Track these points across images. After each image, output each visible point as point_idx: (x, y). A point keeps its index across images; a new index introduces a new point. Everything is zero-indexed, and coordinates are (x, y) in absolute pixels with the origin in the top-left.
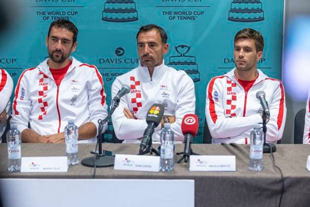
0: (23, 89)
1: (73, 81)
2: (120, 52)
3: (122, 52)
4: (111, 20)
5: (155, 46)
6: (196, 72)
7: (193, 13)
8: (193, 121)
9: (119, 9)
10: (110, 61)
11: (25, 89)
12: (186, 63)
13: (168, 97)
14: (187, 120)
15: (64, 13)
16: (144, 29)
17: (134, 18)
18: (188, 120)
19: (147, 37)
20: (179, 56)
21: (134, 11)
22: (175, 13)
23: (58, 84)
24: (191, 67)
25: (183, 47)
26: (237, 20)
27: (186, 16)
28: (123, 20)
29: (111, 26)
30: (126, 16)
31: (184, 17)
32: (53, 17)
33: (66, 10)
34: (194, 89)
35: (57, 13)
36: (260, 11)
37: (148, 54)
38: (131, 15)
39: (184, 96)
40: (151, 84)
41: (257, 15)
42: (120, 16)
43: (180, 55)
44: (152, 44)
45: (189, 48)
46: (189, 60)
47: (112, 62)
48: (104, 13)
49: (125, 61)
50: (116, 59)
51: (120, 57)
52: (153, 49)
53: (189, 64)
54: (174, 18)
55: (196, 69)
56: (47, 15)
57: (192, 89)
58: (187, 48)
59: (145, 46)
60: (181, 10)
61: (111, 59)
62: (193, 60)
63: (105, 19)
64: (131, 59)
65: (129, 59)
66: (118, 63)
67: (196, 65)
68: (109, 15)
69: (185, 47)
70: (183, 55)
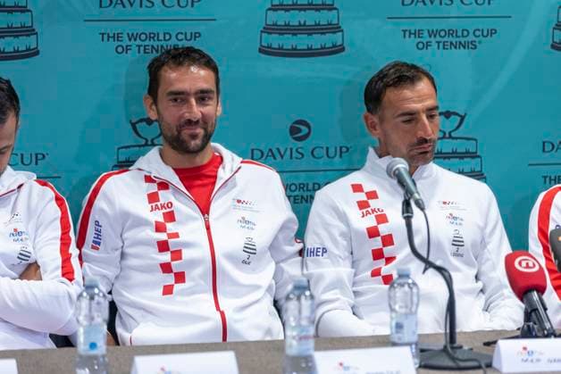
0: (97, 223)
1: (239, 201)
2: (300, 131)
4: (281, 53)
6: (479, 175)
7: (471, 32)
9: (300, 25)
10: (277, 155)
11: (103, 222)
13: (460, 223)
15: (167, 37)
17: (334, 46)
20: (440, 139)
21: (335, 28)
22: (432, 33)
23: (205, 210)
25: (447, 115)
27: (455, 40)
28: (310, 53)
29: (280, 67)
30: (317, 41)
31: (451, 43)
32: (139, 46)
33: (173, 28)
35: (152, 36)
38: (328, 40)
42: (302, 42)
43: (442, 135)
44: (431, 114)
45: (462, 118)
46: (461, 146)
47: (282, 157)
48: (264, 35)
49: (312, 153)
50: (291, 149)
51: (300, 144)
53: (462, 158)
54: (427, 45)
55: (478, 169)
56: (126, 42)
58: (459, 118)
59: (417, 120)
60: (446, 25)
61: (278, 149)
62: (471, 147)
63: (266, 51)
64: (327, 148)
65: (322, 148)
66: (297, 158)
67: (479, 159)
68: (275, 40)
69: (453, 117)
70: (447, 135)
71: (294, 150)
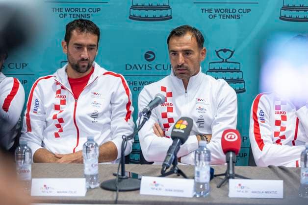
0: (37, 100)
1: (95, 93)
2: (150, 56)
3: (152, 56)
4: (140, 19)
5: (190, 54)
6: (240, 81)
7: (237, 10)
8: (235, 137)
9: (149, 6)
10: (138, 67)
11: (39, 100)
12: (228, 70)
13: (204, 112)
14: (227, 136)
15: (84, 10)
16: (177, 33)
17: (167, 16)
18: (229, 137)
19: (181, 45)
20: (220, 62)
21: (167, 8)
22: (216, 11)
23: (76, 97)
24: (235, 75)
25: (225, 51)
26: (290, 19)
27: (228, 14)
28: (154, 19)
29: (140, 26)
30: (158, 13)
32: (71, 14)
34: (236, 101)
35: (77, 10)
37: (183, 64)
39: (224, 110)
40: (186, 97)
43: (221, 60)
44: (187, 52)
45: (233, 53)
46: (232, 66)
47: (141, 68)
48: (132, 10)
49: (156, 67)
50: (145, 65)
52: (188, 58)
53: (232, 72)
54: (215, 16)
55: (241, 78)
56: (64, 12)
57: (234, 101)
58: (231, 53)
59: (178, 55)
60: (224, 7)
61: (139, 65)
62: (237, 67)
63: (132, 18)
64: (163, 65)
65: (161, 65)
66: (148, 69)
67: (241, 73)
68: (137, 13)
69: (228, 52)
70: (225, 61)
71: (147, 66)
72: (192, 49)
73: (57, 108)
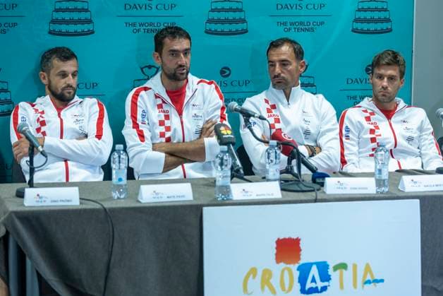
0: (144, 111)
4: (216, 33)
5: (287, 64)
7: (311, 23)
9: (225, 19)
12: (303, 84)
13: (308, 124)
15: (159, 24)
16: (275, 45)
17: (243, 30)
21: (243, 21)
22: (292, 24)
23: (180, 113)
26: (362, 32)
27: (303, 27)
28: (230, 33)
30: (234, 27)
31: (301, 29)
32: (145, 29)
33: (162, 20)
35: (151, 24)
36: (387, 20)
37: (279, 74)
41: (385, 26)
42: (226, 27)
44: (284, 63)
45: (307, 66)
46: (307, 81)
48: (208, 24)
49: (231, 83)
50: (221, 81)
52: (285, 69)
53: (306, 86)
54: (290, 29)
55: (315, 92)
56: (138, 27)
59: (275, 66)
60: (298, 19)
62: (311, 81)
63: (208, 32)
64: (239, 81)
65: (236, 81)
66: (224, 86)
67: (315, 87)
68: (213, 27)
72: (288, 59)
73: (162, 123)
